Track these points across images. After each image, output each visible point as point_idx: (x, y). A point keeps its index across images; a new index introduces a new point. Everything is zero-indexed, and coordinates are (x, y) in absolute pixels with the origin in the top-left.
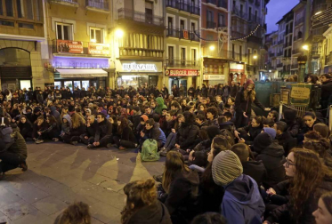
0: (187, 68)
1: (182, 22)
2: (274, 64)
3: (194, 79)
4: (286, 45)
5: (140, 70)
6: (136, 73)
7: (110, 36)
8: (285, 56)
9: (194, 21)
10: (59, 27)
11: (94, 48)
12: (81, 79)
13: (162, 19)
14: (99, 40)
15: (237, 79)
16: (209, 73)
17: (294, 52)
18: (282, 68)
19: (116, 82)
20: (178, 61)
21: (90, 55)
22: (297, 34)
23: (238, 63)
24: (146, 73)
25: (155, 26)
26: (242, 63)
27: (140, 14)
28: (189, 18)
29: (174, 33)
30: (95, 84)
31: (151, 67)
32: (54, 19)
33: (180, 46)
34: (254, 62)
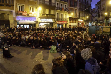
0: (63, 21)
1: (62, 5)
2: (94, 20)
3: (66, 25)
4: (98, 13)
5: (47, 21)
7: (37, 9)
8: (98, 17)
9: (66, 5)
10: (19, 6)
11: (31, 14)
12: (26, 24)
13: (55, 4)
14: (33, 11)
15: (81, 25)
16: (71, 23)
17: (101, 15)
18: (97, 21)
19: (38, 25)
20: (60, 18)
21: (30, 16)
22: (102, 9)
23: (81, 19)
24: (49, 23)
25: (52, 6)
26: (83, 19)
27: (47, 2)
28: (64, 3)
29: (59, 9)
30: (31, 26)
31: (51, 21)
32: (18, 4)
33: (61, 13)
34: (87, 19)
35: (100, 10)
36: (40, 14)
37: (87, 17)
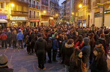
0: (36, 19)
1: (34, 2)
4: (64, 11)
5: (20, 20)
9: (38, 2)
11: (1, 10)
15: (51, 22)
17: (67, 14)
18: (63, 18)
20: (33, 16)
23: (52, 17)
24: (22, 21)
36: (12, 11)
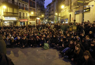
0: (25, 19)
1: (23, 5)
2: (46, 18)
3: (27, 22)
4: (49, 13)
5: (11, 20)
6: (9, 21)
8: (49, 16)
9: (27, 5)
15: (38, 22)
16: (31, 20)
17: (51, 15)
18: (48, 19)
19: (3, 24)
20: (22, 17)
22: (52, 10)
23: (38, 17)
24: (13, 21)
26: (40, 17)
27: (10, 1)
28: (25, 3)
29: (21, 8)
31: (14, 19)
33: (23, 12)
35: (50, 10)
36: (4, 12)
37: (43, 16)
